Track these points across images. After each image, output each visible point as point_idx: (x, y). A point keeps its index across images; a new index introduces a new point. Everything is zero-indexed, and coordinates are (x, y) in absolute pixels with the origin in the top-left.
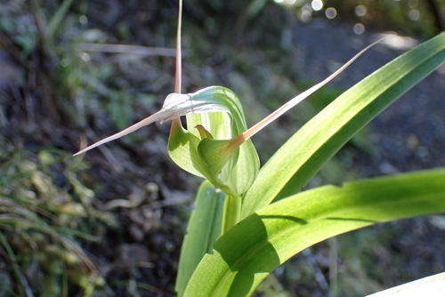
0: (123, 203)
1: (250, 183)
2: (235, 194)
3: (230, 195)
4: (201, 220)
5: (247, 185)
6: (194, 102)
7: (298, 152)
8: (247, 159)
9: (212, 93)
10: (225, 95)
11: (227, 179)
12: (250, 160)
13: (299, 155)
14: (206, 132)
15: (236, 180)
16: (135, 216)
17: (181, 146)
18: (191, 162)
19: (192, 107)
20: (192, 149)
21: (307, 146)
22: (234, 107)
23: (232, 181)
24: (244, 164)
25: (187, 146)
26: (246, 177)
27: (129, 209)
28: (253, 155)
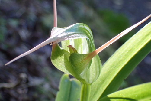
0: (6, 85)
1: (97, 77)
2: (88, 84)
3: (84, 84)
4: (62, 97)
5: (95, 78)
6: (69, 33)
7: (121, 58)
8: (96, 64)
9: (77, 27)
10: (84, 28)
11: (84, 76)
12: (97, 64)
13: (121, 61)
14: (73, 49)
15: (89, 75)
16: (13, 93)
17: (59, 57)
18: (64, 66)
19: (68, 36)
20: (66, 59)
21: (126, 55)
22: (89, 35)
23: (87, 76)
24: (94, 66)
25: (63, 57)
26: (95, 74)
27: (9, 89)
28: (99, 62)
